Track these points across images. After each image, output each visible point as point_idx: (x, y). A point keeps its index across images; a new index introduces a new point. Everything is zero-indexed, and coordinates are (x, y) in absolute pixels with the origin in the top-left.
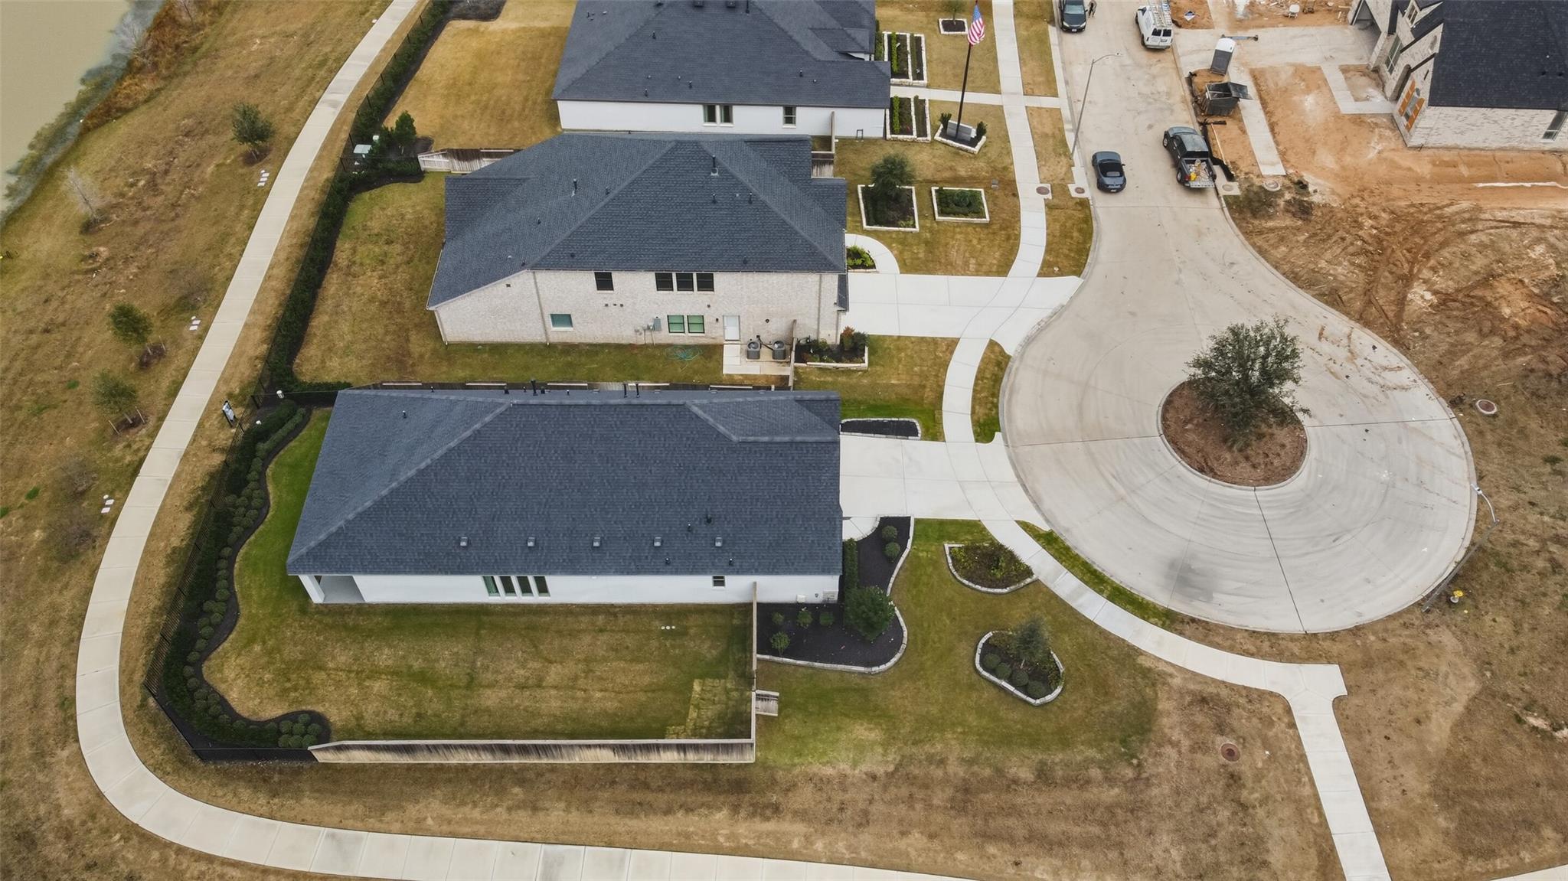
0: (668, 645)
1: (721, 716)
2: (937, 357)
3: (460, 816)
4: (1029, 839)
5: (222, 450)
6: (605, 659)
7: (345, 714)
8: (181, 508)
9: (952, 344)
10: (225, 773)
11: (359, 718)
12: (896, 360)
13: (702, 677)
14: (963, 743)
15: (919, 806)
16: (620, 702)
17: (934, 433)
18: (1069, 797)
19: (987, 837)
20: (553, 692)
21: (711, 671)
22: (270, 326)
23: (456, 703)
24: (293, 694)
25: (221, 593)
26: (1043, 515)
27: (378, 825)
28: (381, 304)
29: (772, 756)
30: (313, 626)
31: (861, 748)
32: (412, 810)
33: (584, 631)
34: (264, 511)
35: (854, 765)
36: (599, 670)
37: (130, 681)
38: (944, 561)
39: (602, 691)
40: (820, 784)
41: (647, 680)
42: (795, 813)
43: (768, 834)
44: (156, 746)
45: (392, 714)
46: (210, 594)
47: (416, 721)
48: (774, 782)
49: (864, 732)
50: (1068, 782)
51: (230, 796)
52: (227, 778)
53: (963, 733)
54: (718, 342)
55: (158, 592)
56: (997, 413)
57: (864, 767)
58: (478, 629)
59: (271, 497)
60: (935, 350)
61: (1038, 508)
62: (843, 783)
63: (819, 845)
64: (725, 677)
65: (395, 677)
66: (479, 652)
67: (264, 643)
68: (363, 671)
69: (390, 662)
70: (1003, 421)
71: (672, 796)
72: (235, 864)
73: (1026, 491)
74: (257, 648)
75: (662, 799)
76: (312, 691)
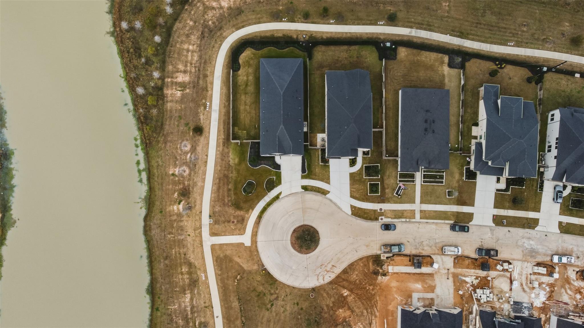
0: (253, 126)
1: (240, 135)
2: (324, 179)
3: (223, 95)
4: (219, 186)
5: (297, 37)
6: (250, 116)
7: (240, 74)
8: (284, 33)
11: (239, 76)
12: (323, 171)
13: (247, 132)
14: (235, 177)
15: (224, 169)
16: (242, 119)
17: (303, 177)
18: (226, 194)
19: (220, 179)
20: (244, 107)
21: (248, 134)
22: (332, 37)
23: (242, 92)
24: (243, 64)
25: (263, 47)
28: (337, 59)
29: (233, 145)
31: (234, 159)
32: (224, 88)
34: (282, 49)
35: (231, 158)
37: (247, 36)
38: (271, 176)
39: (244, 116)
40: (228, 153)
41: (246, 123)
42: (224, 149)
43: (220, 144)
44: (235, 44)
45: (240, 81)
46: (263, 45)
48: (228, 145)
49: (237, 160)
50: (228, 194)
51: (227, 58)
53: (237, 177)
55: (265, 35)
56: (309, 191)
57: (231, 160)
59: (285, 50)
60: (326, 179)
62: (228, 157)
63: (218, 152)
64: (247, 136)
65: (247, 80)
66: (252, 94)
68: (248, 75)
69: (249, 79)
70: (307, 192)
72: (216, 62)
73: (290, 195)
74: (252, 56)
76: (244, 67)
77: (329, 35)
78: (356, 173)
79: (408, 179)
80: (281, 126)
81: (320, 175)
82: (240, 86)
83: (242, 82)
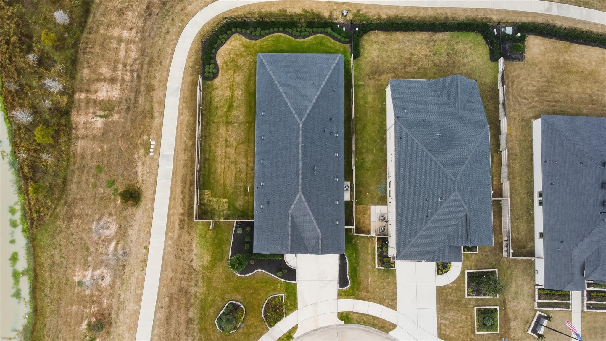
0: (242, 189)
1: (214, 209)
3: (183, 126)
4: (169, 312)
5: (330, 16)
6: (236, 168)
7: (218, 84)
8: (304, 8)
9: (394, 307)
10: (199, 51)
11: (216, 89)
13: (229, 202)
14: (202, 294)
15: (181, 276)
16: (220, 174)
17: (340, 295)
18: (183, 328)
19: (171, 298)
20: (224, 151)
21: (231, 205)
22: (397, 16)
23: (221, 119)
24: (225, 65)
25: (263, 32)
26: (301, 336)
27: (181, 101)
28: (409, 58)
29: (199, 226)
30: (250, 66)
31: (202, 257)
32: (186, 112)
33: (247, 160)
34: (301, 38)
35: (195, 255)
36: (232, 166)
38: (276, 293)
39: (224, 168)
40: (191, 244)
41: (228, 183)
42: (181, 234)
43: (174, 226)
44: (210, 27)
45: (217, 99)
46: (263, 29)
47: (215, 107)
48: (191, 227)
49: (207, 259)
50: (187, 328)
52: (197, 52)
53: (206, 294)
55: (268, 10)
56: (354, 323)
57: (195, 258)
58: (249, 123)
59: (307, 38)
61: (305, 335)
62: (190, 251)
63: (170, 242)
64: (228, 210)
65: (230, 97)
66: (240, 124)
67: (245, 51)
68: (233, 86)
69: (236, 95)
70: (349, 325)
71: (187, 194)
72: (170, 62)
73: (313, 331)
74: (243, 49)
75: (187, 190)
76: (226, 72)
77: (392, 13)
78: (450, 288)
79: (557, 301)
80: (298, 196)
81: (377, 290)
82: (217, 108)
83: (221, 100)
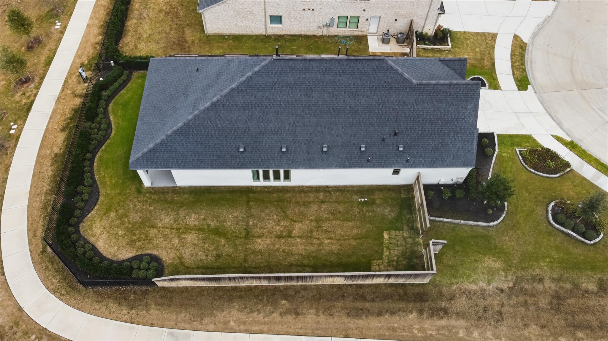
0: (364, 209)
1: (403, 254)
2: (487, 43)
3: (250, 319)
5: (81, 96)
7: (172, 255)
8: (58, 130)
9: (493, 36)
10: (100, 294)
11: (181, 258)
12: (465, 45)
13: (388, 229)
14: (551, 268)
16: (340, 246)
20: (299, 240)
21: (394, 226)
22: (102, 26)
23: (240, 248)
24: (138, 244)
25: (87, 181)
26: (565, 131)
27: (199, 326)
28: (166, 14)
29: (438, 278)
30: (146, 201)
31: (491, 273)
32: (220, 316)
33: (313, 202)
34: (109, 131)
35: (489, 284)
36: (326, 226)
37: (35, 236)
38: (517, 159)
39: (328, 239)
40: (470, 295)
41: (355, 231)
42: (458, 314)
44: (54, 277)
45: (201, 255)
46: (81, 182)
47: (216, 259)
48: (441, 294)
49: (491, 262)
51: (104, 309)
52: (100, 298)
53: (551, 262)
54: (364, 34)
55: (47, 180)
56: (526, 75)
58: (248, 202)
59: (112, 123)
60: (486, 40)
61: (561, 128)
62: (484, 295)
64: (402, 229)
65: (200, 232)
66: (250, 216)
67: (117, 211)
68: (180, 229)
69: (196, 223)
71: (380, 304)
73: (552, 118)
74: (113, 214)
75: (375, 306)
76: (150, 241)
77: (96, 31)
